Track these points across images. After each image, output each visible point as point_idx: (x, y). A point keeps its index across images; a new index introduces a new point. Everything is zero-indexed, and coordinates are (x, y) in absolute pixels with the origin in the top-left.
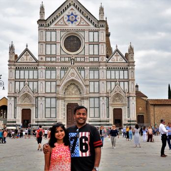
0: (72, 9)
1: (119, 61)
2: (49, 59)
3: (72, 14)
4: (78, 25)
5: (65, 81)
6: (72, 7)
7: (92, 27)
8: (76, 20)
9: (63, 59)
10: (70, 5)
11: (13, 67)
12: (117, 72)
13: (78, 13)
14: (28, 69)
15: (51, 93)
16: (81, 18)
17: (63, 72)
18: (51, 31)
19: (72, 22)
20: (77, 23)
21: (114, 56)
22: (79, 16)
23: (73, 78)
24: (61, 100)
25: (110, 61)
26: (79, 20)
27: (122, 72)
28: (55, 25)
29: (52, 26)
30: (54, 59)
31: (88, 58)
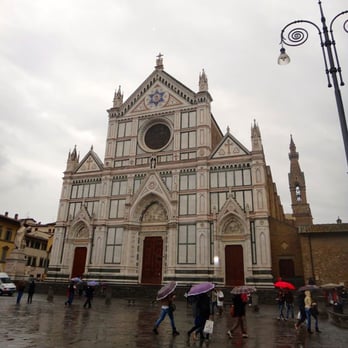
0: (157, 86)
1: (232, 154)
2: (118, 164)
3: (157, 92)
4: (165, 106)
5: (140, 197)
6: (158, 82)
7: (186, 105)
8: (162, 100)
9: (139, 162)
10: (154, 81)
11: (68, 181)
12: (230, 175)
13: (165, 89)
14: (89, 182)
15: (117, 219)
16: (170, 95)
17: (137, 182)
18: (125, 121)
19: (156, 104)
20: (164, 104)
21: (223, 147)
22: (167, 94)
23: (153, 191)
24: (130, 232)
25: (217, 155)
26: (166, 99)
27: (238, 173)
28: (133, 112)
29: (128, 115)
30: (125, 163)
31: (178, 154)
